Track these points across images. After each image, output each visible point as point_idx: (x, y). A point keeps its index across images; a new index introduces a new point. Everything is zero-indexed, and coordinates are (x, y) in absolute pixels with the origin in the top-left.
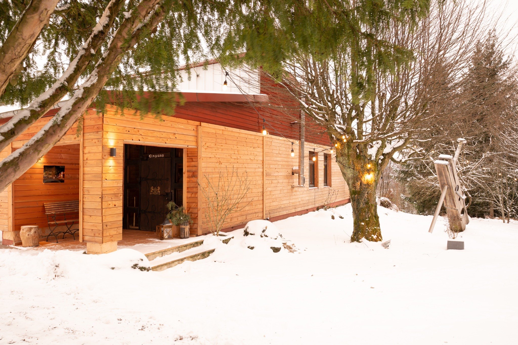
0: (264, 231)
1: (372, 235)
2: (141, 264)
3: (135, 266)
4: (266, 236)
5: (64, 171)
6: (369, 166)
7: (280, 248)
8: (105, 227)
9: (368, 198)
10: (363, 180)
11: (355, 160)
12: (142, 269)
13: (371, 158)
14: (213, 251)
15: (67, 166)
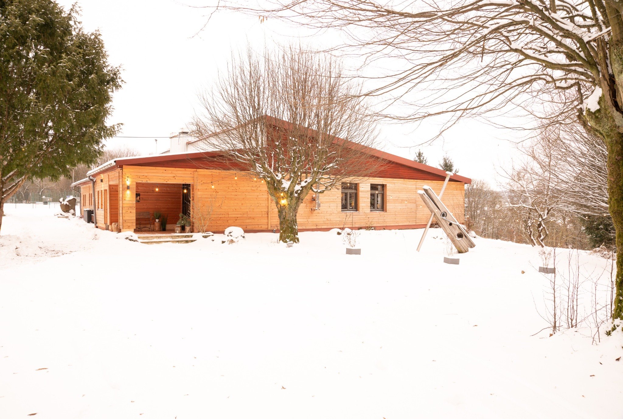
0: (230, 233)
1: (287, 239)
2: (130, 238)
3: (127, 238)
4: (231, 236)
5: (140, 196)
6: (282, 195)
7: (225, 242)
8: (124, 222)
9: (285, 216)
10: (281, 203)
11: (274, 191)
12: (130, 240)
13: (284, 189)
14: (196, 240)
15: (141, 194)
